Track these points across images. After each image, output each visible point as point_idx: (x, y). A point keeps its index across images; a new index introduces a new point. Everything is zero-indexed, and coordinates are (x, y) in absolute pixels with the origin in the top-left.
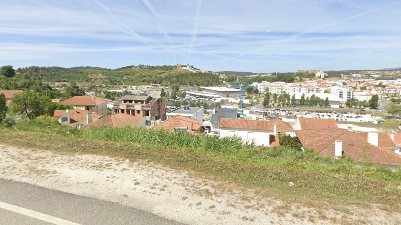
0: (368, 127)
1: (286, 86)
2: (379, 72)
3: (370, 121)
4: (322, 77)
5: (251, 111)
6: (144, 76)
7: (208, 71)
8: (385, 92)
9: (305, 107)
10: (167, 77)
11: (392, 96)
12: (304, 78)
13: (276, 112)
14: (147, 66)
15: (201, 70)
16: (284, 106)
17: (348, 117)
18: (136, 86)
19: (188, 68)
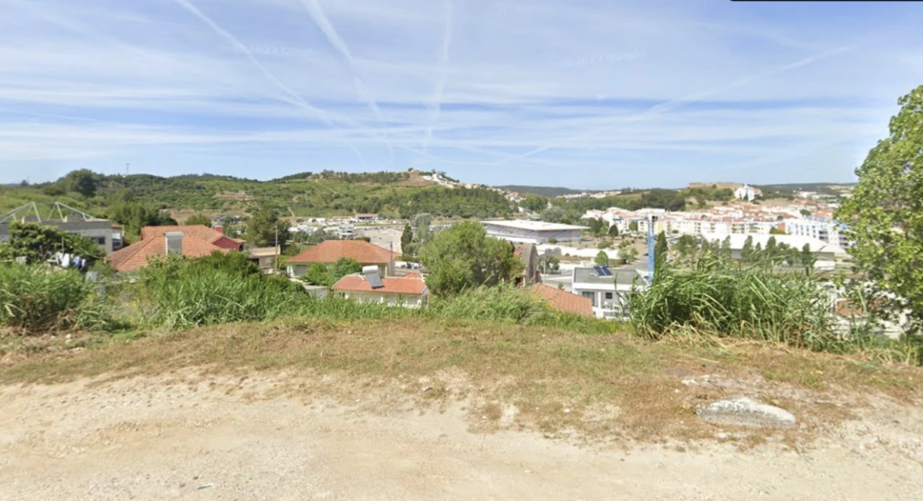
4: (751, 197)
6: (337, 197)
10: (389, 198)
18: (323, 219)
19: (435, 178)
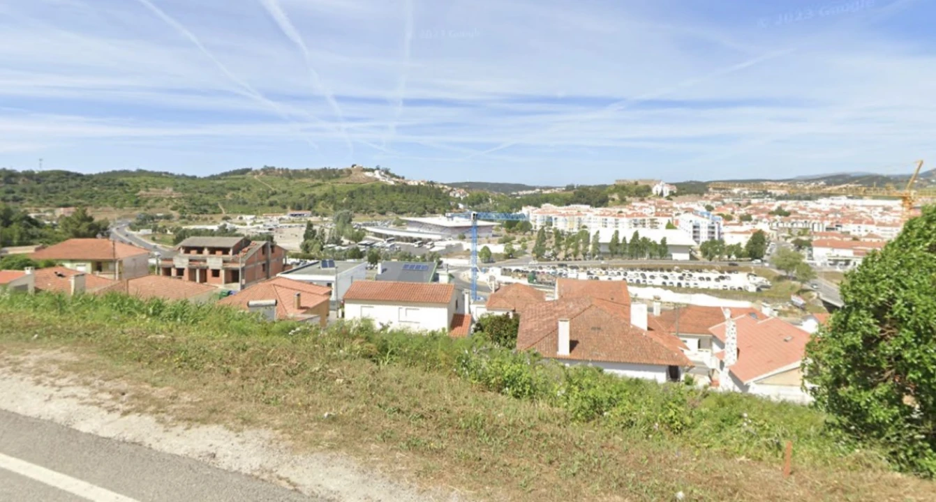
0: (736, 299)
1: (589, 214)
2: (786, 184)
3: (742, 287)
4: (666, 194)
5: (505, 270)
6: (274, 194)
7: (428, 183)
8: (785, 225)
9: (619, 260)
10: (326, 195)
11: (799, 234)
12: (630, 196)
13: (559, 270)
14: (282, 169)
15: (406, 179)
16: (578, 258)
17: (701, 279)
18: (253, 216)
19: (377, 175)
